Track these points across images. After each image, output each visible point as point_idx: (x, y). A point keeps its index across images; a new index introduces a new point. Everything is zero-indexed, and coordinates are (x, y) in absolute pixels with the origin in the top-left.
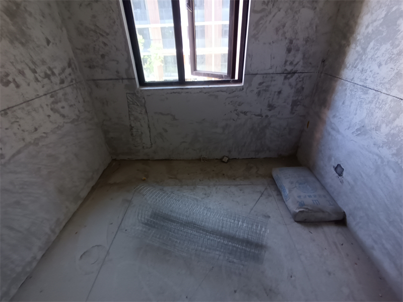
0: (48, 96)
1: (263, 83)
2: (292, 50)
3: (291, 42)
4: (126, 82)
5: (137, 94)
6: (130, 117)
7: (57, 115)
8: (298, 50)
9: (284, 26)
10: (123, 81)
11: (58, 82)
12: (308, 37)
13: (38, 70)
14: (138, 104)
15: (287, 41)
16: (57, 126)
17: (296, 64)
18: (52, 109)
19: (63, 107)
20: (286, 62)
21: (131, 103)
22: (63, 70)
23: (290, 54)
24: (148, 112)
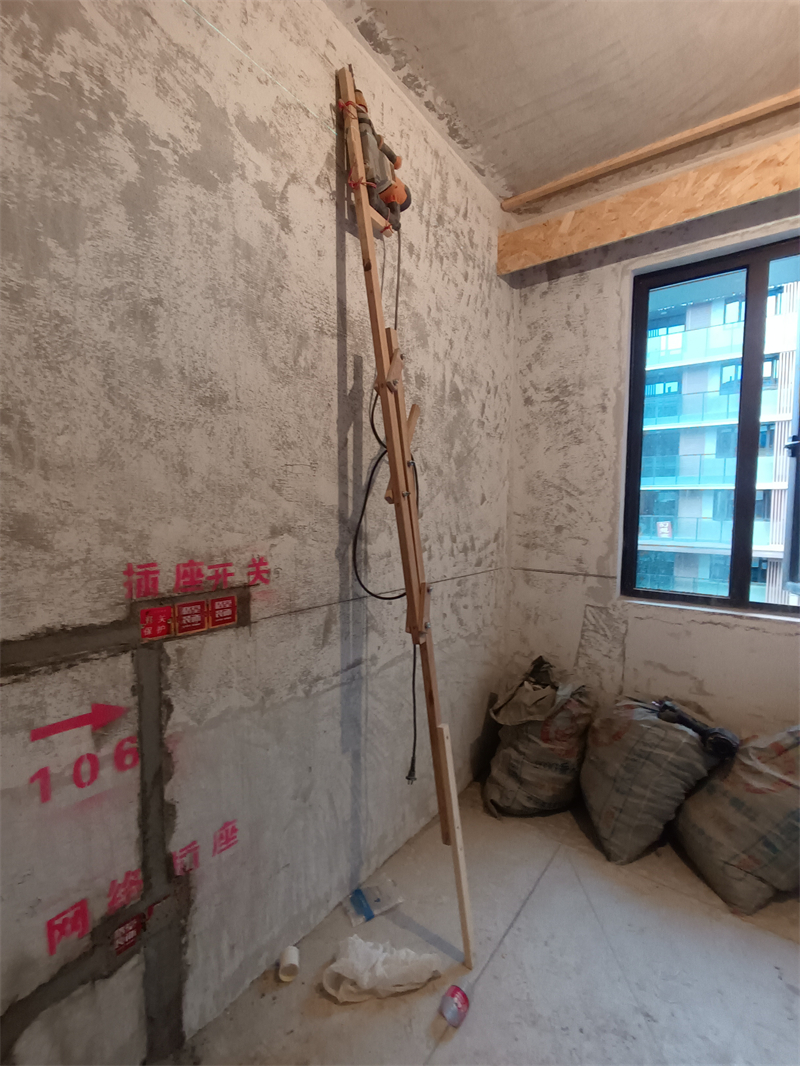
0: (456, 581)
4: (592, 582)
5: (611, 611)
6: (577, 659)
7: (455, 618)
10: (588, 578)
11: (474, 562)
13: (458, 539)
14: (608, 633)
16: (447, 637)
18: (452, 605)
19: (466, 607)
21: (591, 628)
22: (487, 544)
24: (627, 656)
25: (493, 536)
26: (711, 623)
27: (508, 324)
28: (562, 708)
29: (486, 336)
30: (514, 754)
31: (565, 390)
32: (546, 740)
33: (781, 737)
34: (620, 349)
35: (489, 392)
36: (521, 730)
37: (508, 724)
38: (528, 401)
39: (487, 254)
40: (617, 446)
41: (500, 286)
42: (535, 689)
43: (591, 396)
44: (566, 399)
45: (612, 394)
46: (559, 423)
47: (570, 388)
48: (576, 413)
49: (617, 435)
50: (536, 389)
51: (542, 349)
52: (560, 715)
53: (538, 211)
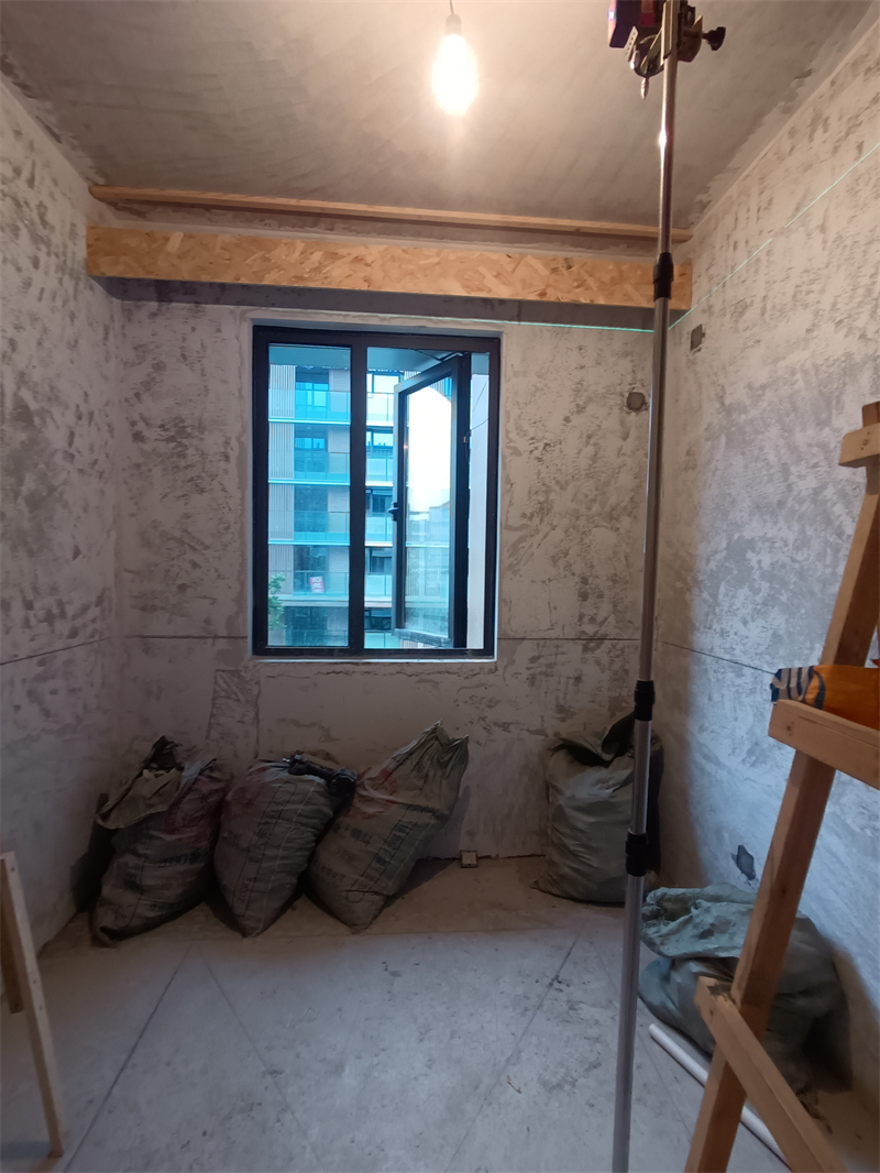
0: (35, 660)
1: (539, 657)
2: (590, 596)
3: (585, 581)
4: (222, 644)
5: (243, 674)
6: (209, 731)
7: (36, 709)
8: (601, 596)
9: (566, 554)
10: (217, 641)
11: (66, 633)
12: (615, 575)
13: (37, 605)
14: (241, 697)
15: (576, 579)
16: (24, 735)
17: (604, 622)
18: (30, 693)
19: (54, 692)
20: (581, 617)
21: (223, 694)
22: (85, 609)
23: (586, 603)
24: (260, 717)
25: (93, 598)
26: (334, 672)
27: (106, 338)
28: (190, 790)
29: (74, 346)
30: (130, 860)
31: (182, 431)
32: (170, 832)
33: (388, 763)
34: (241, 397)
35: (80, 418)
36: (139, 830)
37: (122, 826)
38: (138, 437)
39: (70, 244)
40: (243, 500)
41: (92, 288)
42: (157, 776)
43: (212, 442)
44: (184, 441)
45: (234, 443)
46: (177, 467)
47: (189, 430)
48: (197, 458)
49: (242, 487)
50: (148, 424)
51: (153, 379)
52: (188, 797)
53: (141, 215)
